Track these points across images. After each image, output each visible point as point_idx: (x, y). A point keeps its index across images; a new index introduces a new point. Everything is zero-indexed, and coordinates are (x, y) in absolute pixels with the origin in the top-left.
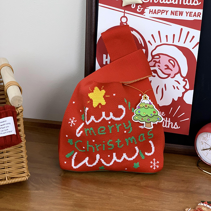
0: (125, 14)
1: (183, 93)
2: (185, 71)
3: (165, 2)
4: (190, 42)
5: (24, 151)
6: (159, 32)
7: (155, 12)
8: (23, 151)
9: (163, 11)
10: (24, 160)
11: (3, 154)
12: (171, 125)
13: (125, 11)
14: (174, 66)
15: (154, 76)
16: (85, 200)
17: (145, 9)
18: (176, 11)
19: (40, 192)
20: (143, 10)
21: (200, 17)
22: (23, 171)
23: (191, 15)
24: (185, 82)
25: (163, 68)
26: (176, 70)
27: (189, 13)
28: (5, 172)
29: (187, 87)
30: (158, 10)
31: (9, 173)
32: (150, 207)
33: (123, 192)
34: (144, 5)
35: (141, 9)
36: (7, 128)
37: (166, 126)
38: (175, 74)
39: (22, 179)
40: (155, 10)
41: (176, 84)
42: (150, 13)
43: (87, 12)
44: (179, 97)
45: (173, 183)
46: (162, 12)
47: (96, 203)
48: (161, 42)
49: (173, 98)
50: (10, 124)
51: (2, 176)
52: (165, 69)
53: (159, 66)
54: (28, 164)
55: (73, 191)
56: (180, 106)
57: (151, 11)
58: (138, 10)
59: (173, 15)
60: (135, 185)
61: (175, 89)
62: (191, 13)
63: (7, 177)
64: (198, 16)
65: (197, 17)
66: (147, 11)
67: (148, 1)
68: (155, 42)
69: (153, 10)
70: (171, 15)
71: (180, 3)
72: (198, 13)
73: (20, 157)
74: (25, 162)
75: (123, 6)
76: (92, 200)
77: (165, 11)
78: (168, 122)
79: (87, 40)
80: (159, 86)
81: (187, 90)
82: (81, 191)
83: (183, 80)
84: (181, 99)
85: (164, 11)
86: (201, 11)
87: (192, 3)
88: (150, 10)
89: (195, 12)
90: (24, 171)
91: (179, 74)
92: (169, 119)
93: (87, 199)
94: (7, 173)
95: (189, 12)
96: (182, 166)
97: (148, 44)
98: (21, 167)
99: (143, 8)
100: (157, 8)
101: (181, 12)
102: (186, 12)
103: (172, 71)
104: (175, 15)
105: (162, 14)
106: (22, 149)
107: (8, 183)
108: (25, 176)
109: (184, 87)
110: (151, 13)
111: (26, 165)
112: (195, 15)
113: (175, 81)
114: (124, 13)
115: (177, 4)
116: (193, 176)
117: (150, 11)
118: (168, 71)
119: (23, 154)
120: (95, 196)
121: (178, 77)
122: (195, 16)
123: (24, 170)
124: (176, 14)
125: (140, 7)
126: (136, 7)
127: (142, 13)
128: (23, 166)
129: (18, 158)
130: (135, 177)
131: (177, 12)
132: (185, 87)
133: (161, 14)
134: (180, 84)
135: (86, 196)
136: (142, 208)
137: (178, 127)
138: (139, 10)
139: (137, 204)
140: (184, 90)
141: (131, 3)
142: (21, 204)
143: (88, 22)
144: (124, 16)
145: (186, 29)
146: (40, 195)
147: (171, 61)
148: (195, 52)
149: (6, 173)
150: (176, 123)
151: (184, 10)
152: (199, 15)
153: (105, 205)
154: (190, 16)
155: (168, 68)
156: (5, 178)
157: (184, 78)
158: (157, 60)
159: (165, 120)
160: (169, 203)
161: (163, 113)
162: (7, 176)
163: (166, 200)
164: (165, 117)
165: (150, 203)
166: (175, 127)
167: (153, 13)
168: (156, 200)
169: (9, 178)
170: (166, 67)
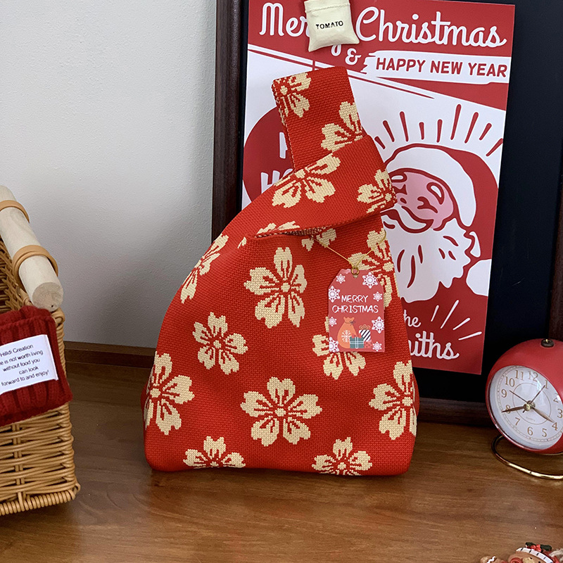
0: (315, 69)
1: (466, 269)
2: (468, 212)
3: (416, 39)
4: (481, 139)
5: (65, 425)
6: (402, 114)
7: (391, 65)
8: (62, 425)
9: (411, 63)
10: (64, 448)
11: (11, 434)
12: (435, 349)
13: (316, 62)
14: (441, 200)
15: (392, 227)
16: (226, 545)
17: (367, 59)
18: (444, 63)
19: (109, 528)
20: (361, 61)
21: (504, 76)
22: (63, 478)
23: (481, 72)
24: (470, 240)
25: (414, 204)
26: (446, 209)
27: (477, 66)
28: (15, 480)
29: (476, 252)
30: (399, 60)
31: (26, 483)
34: (364, 49)
35: (357, 57)
36: (36, 364)
37: (423, 353)
38: (445, 222)
39: (60, 497)
40: (392, 59)
41: (447, 246)
42: (377, 68)
43: (219, 66)
44: (455, 279)
45: (445, 496)
46: (410, 64)
48: (407, 140)
49: (440, 282)
50: (41, 353)
51: (7, 492)
52: (419, 208)
53: (403, 200)
54: (75, 459)
55: (193, 523)
56: (458, 301)
57: (381, 63)
58: (347, 61)
59: (438, 72)
60: (351, 505)
61: (444, 258)
62: (482, 67)
63: (22, 493)
64: (501, 74)
65: (498, 75)
66: (370, 62)
67: (374, 37)
68: (393, 141)
69: (385, 59)
70: (432, 71)
71: (454, 43)
72: (500, 66)
73: (55, 441)
74: (67, 452)
75: (310, 49)
76: (244, 546)
77: (417, 63)
78: (427, 344)
79: (219, 136)
80: (403, 251)
81: (474, 260)
83: (465, 235)
84: (460, 283)
85: (414, 61)
86: (507, 61)
87: (484, 42)
88: (379, 59)
89: (492, 65)
90: (65, 476)
91: (455, 220)
92: (432, 334)
93: (230, 543)
94: (21, 484)
95: (476, 64)
96: (465, 453)
98: (57, 468)
99: (359, 56)
100: (396, 55)
101: (457, 63)
102: (470, 64)
103: (436, 212)
104: (443, 72)
105: (410, 69)
106: (61, 421)
107: (23, 510)
108: (67, 490)
109: (468, 252)
110: (381, 66)
111: (71, 462)
112: (491, 71)
113: (445, 237)
114: (313, 67)
115: (446, 43)
116: (494, 478)
117: (379, 63)
118: (427, 214)
120: (251, 535)
121: (452, 228)
122: (491, 73)
123: (66, 474)
124: (445, 69)
125: (352, 53)
126: (344, 54)
127: (359, 67)
128: (61, 464)
129: (51, 442)
130: (348, 485)
131: (446, 65)
132: (471, 252)
133: (407, 70)
134: (457, 245)
135: (229, 536)
137: (454, 355)
138: (352, 60)
140: (468, 260)
141: (332, 43)
143: (219, 93)
145: (469, 107)
146: (109, 537)
147: (433, 188)
148: (494, 164)
149: (18, 483)
150: (449, 345)
151: (465, 59)
152: (503, 72)
153: (279, 557)
154: (479, 74)
155: (426, 204)
156: (17, 496)
157: (468, 229)
158: (400, 186)
159: (421, 337)
160: (440, 547)
161: (415, 320)
162: (22, 490)
163: (433, 540)
164: (420, 330)
165: (391, 548)
166: (447, 354)
167: (386, 68)
168: (407, 541)
169: (27, 495)
170: (422, 203)
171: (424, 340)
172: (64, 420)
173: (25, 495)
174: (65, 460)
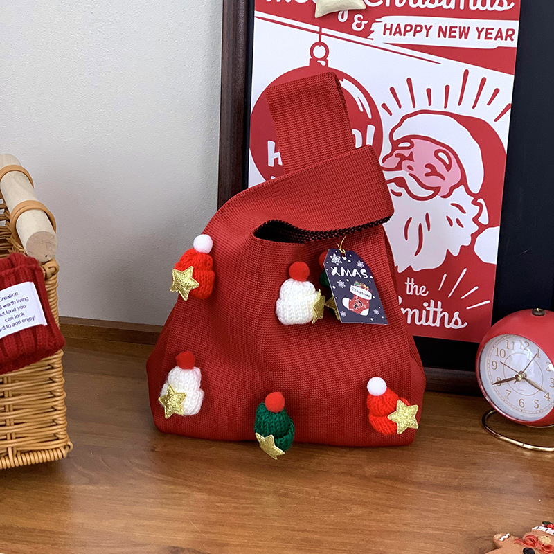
0: (322, 36)
1: (474, 236)
2: (476, 179)
3: (423, 4)
4: (489, 104)
5: (57, 380)
6: (409, 81)
7: (398, 30)
8: (54, 380)
9: (419, 29)
10: (57, 403)
11: (3, 386)
12: (443, 318)
13: (323, 29)
14: (448, 167)
15: (399, 194)
16: (218, 507)
17: (374, 25)
18: (451, 28)
19: (102, 488)
20: (368, 27)
21: (512, 40)
22: (55, 435)
23: (489, 36)
24: (478, 208)
25: (421, 171)
26: (453, 176)
27: (484, 31)
28: (6, 435)
29: (484, 219)
30: (406, 26)
31: (17, 438)
32: (390, 525)
33: (318, 488)
34: (371, 14)
35: (363, 23)
37: (430, 323)
38: (452, 188)
40: (399, 25)
41: (455, 214)
42: (384, 34)
43: (225, 32)
44: (462, 247)
46: (417, 30)
47: (246, 515)
48: (414, 107)
49: (448, 251)
52: (426, 175)
53: (410, 168)
56: (465, 270)
57: (388, 29)
58: (354, 27)
59: (445, 37)
60: (350, 474)
61: (451, 225)
62: (489, 31)
63: (12, 448)
64: (508, 38)
65: (506, 39)
66: (377, 27)
67: (380, 2)
68: (400, 107)
69: (392, 25)
70: (439, 36)
71: (462, 7)
72: (508, 30)
73: (47, 396)
74: (59, 408)
75: (317, 15)
76: (237, 508)
77: (424, 28)
78: (435, 313)
79: (226, 104)
80: (411, 218)
81: (482, 228)
82: (209, 487)
83: (473, 202)
84: (468, 251)
85: (421, 26)
86: (515, 25)
87: (492, 6)
88: (386, 25)
89: (500, 29)
90: (57, 433)
91: (462, 186)
92: (440, 303)
93: (223, 505)
94: (11, 439)
95: (483, 29)
97: (382, 111)
98: (49, 424)
99: (366, 22)
100: (403, 20)
101: (464, 28)
102: (477, 28)
104: (450, 37)
105: (417, 34)
106: (53, 375)
107: (13, 466)
108: (58, 448)
109: (475, 220)
110: (388, 32)
111: (63, 418)
112: (499, 35)
113: (452, 204)
114: (320, 33)
115: (453, 8)
117: (385, 29)
118: (433, 181)
119: (55, 388)
120: (245, 498)
121: (460, 195)
122: (499, 37)
123: (58, 431)
124: (452, 34)
125: (359, 19)
126: (351, 20)
127: (366, 33)
128: (54, 421)
130: (349, 455)
131: (453, 30)
132: (479, 220)
133: (414, 35)
134: (465, 213)
135: (222, 498)
136: (370, 526)
137: (462, 324)
138: (359, 26)
139: (355, 516)
140: (476, 228)
141: (338, 8)
142: (51, 517)
144: (320, 43)
145: (477, 72)
146: (100, 496)
147: (441, 155)
148: (502, 130)
149: (9, 437)
150: (457, 314)
151: (473, 24)
152: (510, 36)
153: (272, 519)
154: (486, 38)
155: (434, 172)
156: (7, 452)
157: (476, 196)
158: (406, 153)
159: (429, 306)
160: (438, 515)
161: (423, 289)
162: (13, 445)
163: (432, 508)
164: (427, 299)
165: (388, 515)
166: (455, 324)
167: (393, 33)
168: (406, 508)
169: (17, 451)
170: (429, 171)
171: (432, 309)
172: (56, 373)
173: (15, 452)
174: (57, 416)
